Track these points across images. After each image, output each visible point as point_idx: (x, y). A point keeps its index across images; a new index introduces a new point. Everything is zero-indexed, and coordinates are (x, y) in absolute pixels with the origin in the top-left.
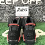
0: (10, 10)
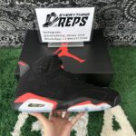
0: (12, 5)
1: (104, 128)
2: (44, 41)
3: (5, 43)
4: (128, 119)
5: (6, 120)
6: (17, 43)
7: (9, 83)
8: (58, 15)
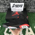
1: (26, 31)
2: (12, 11)
3: (2, 11)
4: (32, 29)
5: (3, 29)
6: (5, 11)
7: (3, 21)
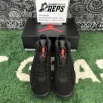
2: (39, 21)
4: (90, 67)
6: (21, 26)
8: (48, 4)
